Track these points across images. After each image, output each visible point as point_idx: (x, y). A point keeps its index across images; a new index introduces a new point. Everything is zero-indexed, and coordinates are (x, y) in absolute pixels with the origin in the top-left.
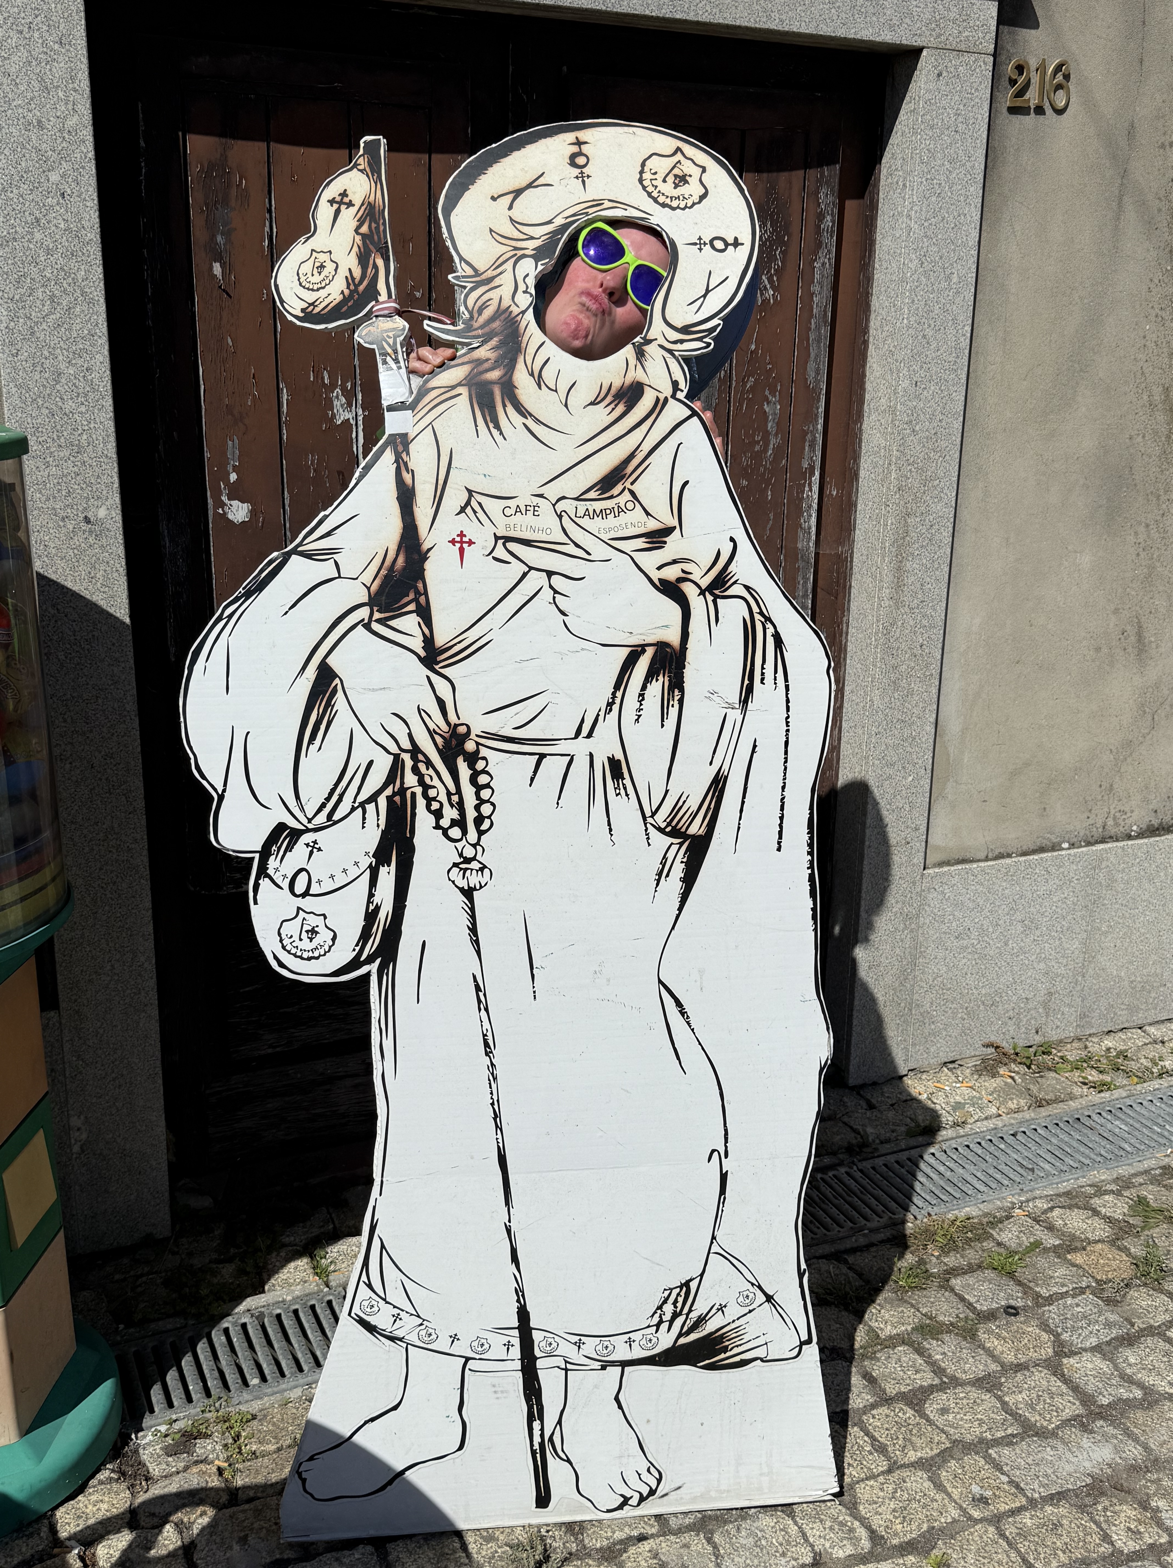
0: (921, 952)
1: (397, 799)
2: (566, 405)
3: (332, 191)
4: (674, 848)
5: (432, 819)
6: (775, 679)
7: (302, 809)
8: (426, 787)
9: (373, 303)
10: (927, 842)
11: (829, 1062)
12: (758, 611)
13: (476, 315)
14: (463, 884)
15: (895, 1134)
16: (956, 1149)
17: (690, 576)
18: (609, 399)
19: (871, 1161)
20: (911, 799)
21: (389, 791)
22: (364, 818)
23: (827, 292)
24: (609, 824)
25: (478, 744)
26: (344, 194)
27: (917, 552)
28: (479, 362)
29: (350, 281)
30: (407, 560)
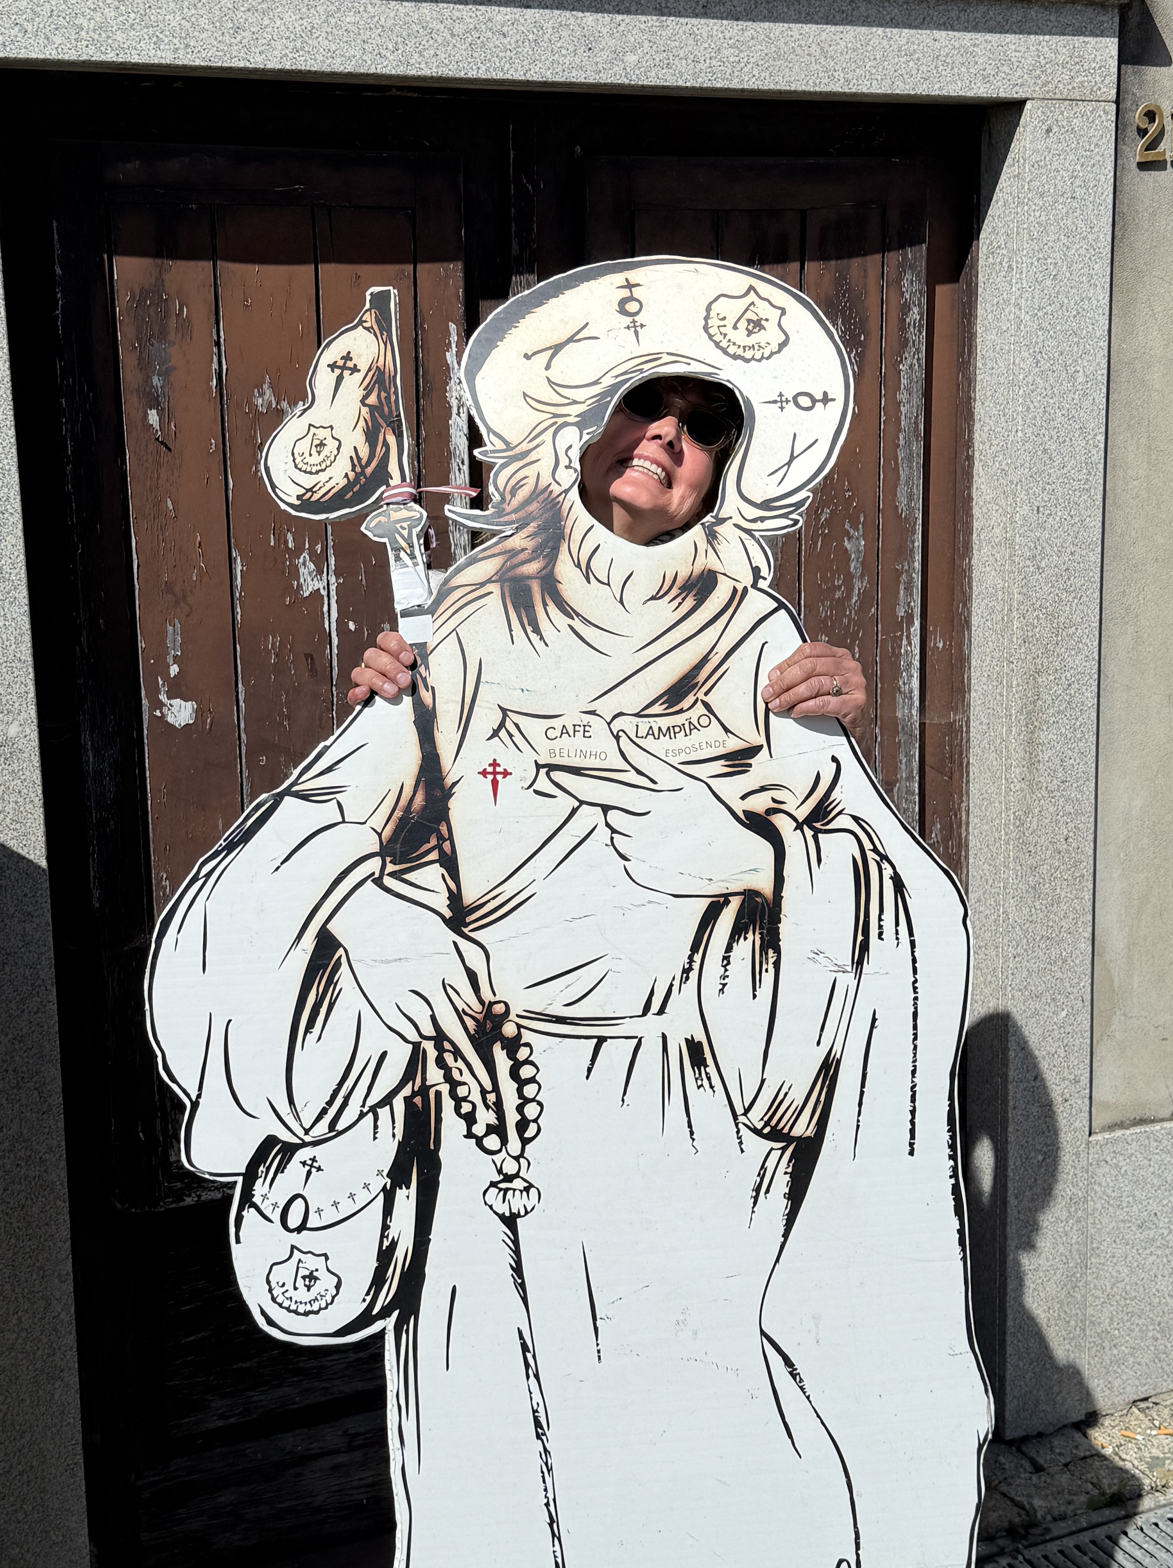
0: (1092, 1249)
1: (418, 1100)
2: (621, 602)
3: (332, 353)
4: (776, 1155)
5: (462, 1125)
6: (897, 933)
7: (297, 1117)
8: (454, 1085)
9: (384, 487)
10: (1091, 1098)
11: (990, 1436)
12: (872, 847)
13: (508, 497)
14: (503, 1209)
15: (1072, 1507)
16: (1156, 1525)
17: (782, 807)
18: (675, 591)
19: (1041, 1547)
20: (1066, 1042)
21: (407, 1091)
22: (376, 1127)
23: (917, 400)
24: (690, 1125)
25: (519, 1026)
26: (347, 357)
27: (1053, 719)
28: (513, 553)
29: (356, 462)
30: (428, 798)
